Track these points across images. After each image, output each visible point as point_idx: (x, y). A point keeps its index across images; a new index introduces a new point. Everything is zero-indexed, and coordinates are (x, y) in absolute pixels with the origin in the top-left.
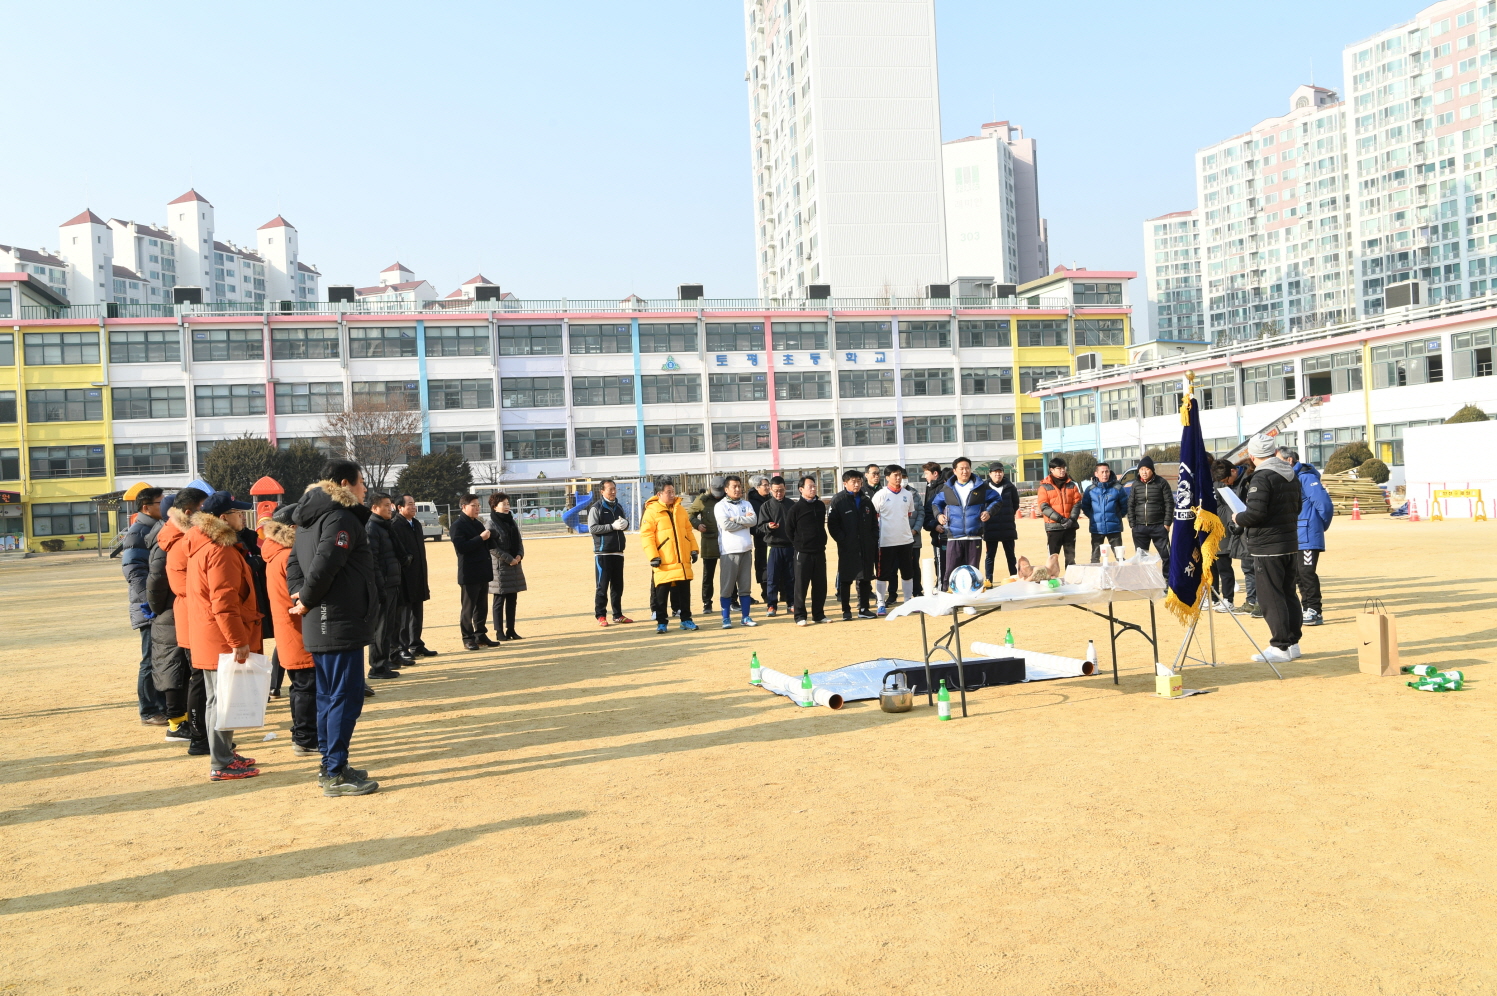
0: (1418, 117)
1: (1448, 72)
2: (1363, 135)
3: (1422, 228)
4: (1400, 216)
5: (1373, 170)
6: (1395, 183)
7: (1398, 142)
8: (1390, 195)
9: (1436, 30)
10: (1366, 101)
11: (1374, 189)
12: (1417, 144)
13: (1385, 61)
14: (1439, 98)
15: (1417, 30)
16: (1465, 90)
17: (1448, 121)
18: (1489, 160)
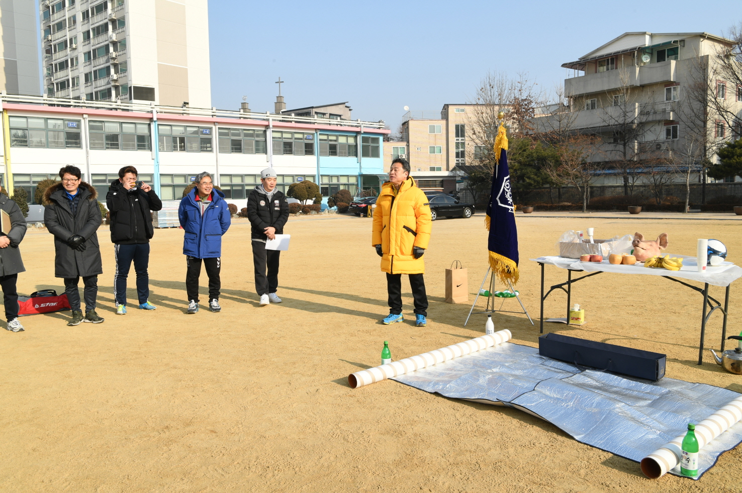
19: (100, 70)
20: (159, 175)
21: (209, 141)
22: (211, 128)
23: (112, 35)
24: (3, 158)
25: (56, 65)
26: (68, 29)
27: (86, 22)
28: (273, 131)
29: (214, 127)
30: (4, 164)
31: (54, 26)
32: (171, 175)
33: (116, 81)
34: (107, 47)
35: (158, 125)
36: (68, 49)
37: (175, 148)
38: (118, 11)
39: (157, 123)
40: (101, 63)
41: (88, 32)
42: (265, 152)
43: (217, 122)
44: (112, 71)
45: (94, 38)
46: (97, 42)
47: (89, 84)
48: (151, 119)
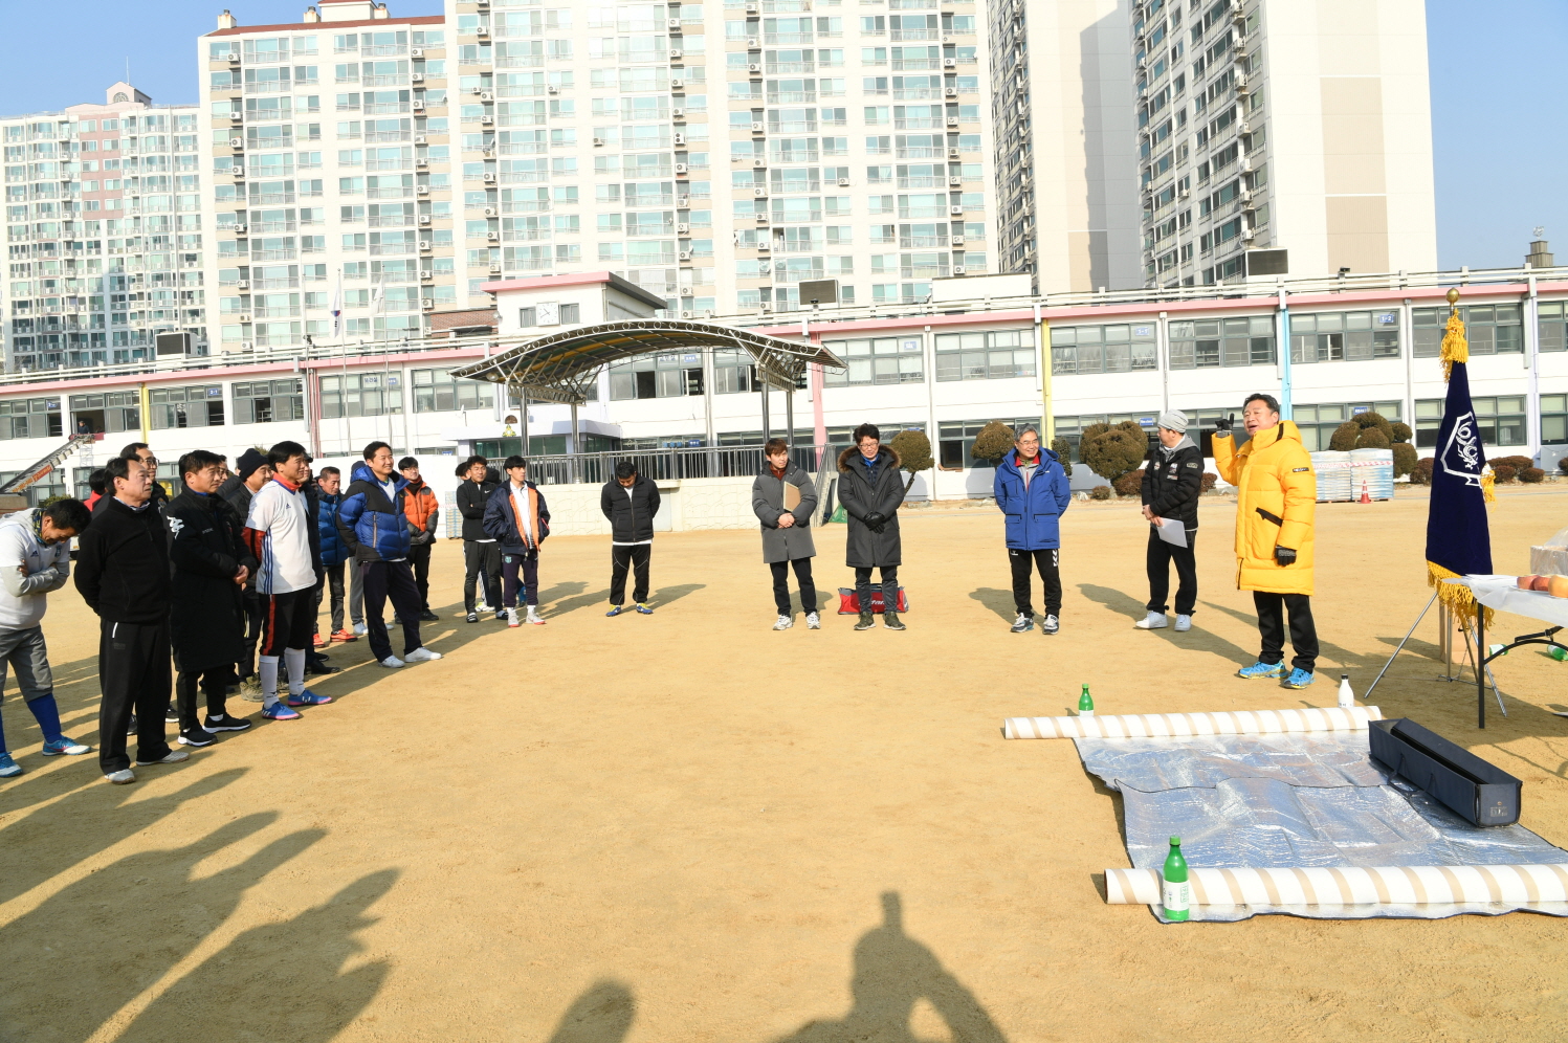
0: (68, 199)
1: (94, 166)
2: (14, 204)
3: (70, 298)
4: (50, 284)
5: (23, 237)
6: (46, 253)
7: (48, 216)
8: (40, 263)
9: (84, 127)
10: (17, 174)
11: (24, 255)
12: (66, 222)
13: (37, 141)
14: (87, 186)
15: (67, 122)
16: (110, 186)
17: (94, 208)
18: (129, 248)
19: (1224, 226)
20: (1290, 407)
21: (1394, 335)
22: (1397, 311)
23: (1244, 162)
24: (1042, 393)
25: (1158, 229)
26: (1175, 166)
27: (1203, 148)
28: (1539, 303)
29: (1402, 308)
30: (1042, 403)
31: (1155, 166)
32: (1315, 406)
33: (1250, 241)
34: (1236, 184)
35: (1290, 316)
36: (1177, 199)
37: (1321, 356)
38: (1254, 117)
39: (1287, 313)
40: (1226, 213)
41: (1207, 164)
42: (1521, 348)
43: (1409, 298)
44: (1244, 224)
45: (1215, 173)
46: (1220, 179)
47: (1207, 253)
48: (1276, 308)
